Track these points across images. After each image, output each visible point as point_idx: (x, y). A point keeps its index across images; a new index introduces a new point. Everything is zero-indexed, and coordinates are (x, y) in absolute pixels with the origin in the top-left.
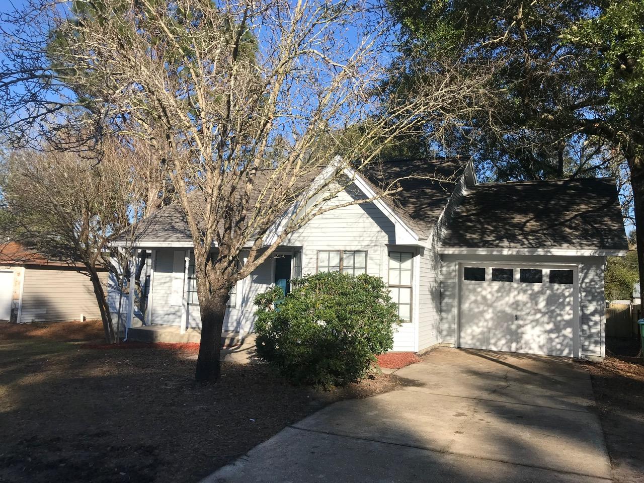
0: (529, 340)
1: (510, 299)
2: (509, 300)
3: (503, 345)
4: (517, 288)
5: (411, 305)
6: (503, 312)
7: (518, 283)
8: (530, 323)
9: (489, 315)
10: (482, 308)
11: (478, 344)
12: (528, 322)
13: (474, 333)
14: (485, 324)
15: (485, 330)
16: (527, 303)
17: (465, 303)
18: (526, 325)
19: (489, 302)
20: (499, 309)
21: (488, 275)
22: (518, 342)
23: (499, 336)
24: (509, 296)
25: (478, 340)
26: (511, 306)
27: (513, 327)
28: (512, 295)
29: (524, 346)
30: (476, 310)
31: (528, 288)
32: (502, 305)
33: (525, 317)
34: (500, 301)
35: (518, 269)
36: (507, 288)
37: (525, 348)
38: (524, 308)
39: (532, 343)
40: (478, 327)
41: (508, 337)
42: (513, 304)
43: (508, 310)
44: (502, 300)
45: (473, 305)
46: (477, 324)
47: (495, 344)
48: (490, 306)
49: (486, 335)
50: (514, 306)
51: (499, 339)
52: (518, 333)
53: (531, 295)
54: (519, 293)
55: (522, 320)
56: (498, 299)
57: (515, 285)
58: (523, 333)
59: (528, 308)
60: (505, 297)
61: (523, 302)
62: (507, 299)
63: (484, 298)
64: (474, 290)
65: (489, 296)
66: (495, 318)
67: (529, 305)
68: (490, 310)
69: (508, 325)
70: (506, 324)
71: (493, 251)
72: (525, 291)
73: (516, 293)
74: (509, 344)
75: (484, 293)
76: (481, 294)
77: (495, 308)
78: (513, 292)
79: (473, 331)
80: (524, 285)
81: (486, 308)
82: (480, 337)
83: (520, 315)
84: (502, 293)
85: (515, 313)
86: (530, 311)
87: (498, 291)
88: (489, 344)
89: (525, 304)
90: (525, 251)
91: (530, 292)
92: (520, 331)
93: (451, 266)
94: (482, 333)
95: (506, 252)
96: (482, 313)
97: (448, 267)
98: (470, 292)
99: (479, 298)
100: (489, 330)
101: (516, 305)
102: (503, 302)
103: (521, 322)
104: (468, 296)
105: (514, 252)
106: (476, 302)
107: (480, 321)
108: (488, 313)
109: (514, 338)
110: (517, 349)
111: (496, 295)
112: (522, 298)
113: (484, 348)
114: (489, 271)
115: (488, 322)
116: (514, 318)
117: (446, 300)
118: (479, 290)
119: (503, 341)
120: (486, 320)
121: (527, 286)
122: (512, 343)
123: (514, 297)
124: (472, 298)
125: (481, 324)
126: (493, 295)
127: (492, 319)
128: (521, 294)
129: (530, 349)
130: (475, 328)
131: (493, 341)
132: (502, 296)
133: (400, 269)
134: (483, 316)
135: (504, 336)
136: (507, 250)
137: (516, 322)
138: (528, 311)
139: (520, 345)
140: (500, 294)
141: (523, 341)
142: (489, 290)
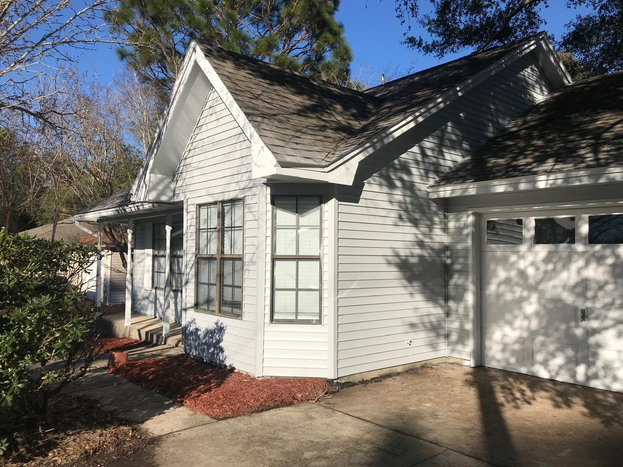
0: (612, 362)
1: (570, 275)
2: (569, 278)
3: (561, 367)
4: (584, 253)
5: (320, 290)
6: (557, 300)
7: (585, 244)
8: (614, 326)
9: (531, 307)
10: (518, 292)
11: (513, 360)
12: (609, 322)
13: (508, 340)
14: (525, 323)
15: (525, 334)
16: (606, 283)
17: (489, 284)
18: (606, 328)
19: (531, 281)
20: (550, 294)
21: (529, 230)
22: (590, 365)
23: (552, 348)
24: (568, 270)
25: (513, 353)
26: (572, 289)
27: (579, 332)
28: (575, 266)
29: (601, 373)
30: (509, 297)
31: (608, 252)
32: (554, 287)
33: (603, 312)
34: (550, 280)
35: (586, 216)
36: (564, 254)
37: (605, 377)
38: (600, 294)
39: (618, 369)
40: (514, 329)
41: (570, 352)
42: (575, 286)
43: (568, 298)
44: (555, 278)
45: (503, 288)
46: (510, 323)
47: (545, 363)
48: (533, 288)
49: (528, 344)
50: (579, 290)
51: (553, 355)
52: (588, 347)
53: (613, 266)
54: (587, 263)
55: (596, 318)
56: (548, 276)
57: (579, 247)
58: (599, 346)
59: (607, 294)
60: (559, 272)
61: (597, 282)
62: (564, 275)
63: (522, 274)
64: (504, 260)
65: (531, 271)
66: (543, 312)
67: (610, 287)
68: (534, 298)
69: (568, 328)
70: (563, 327)
71: (518, 184)
72: (600, 259)
73: (581, 263)
74: (571, 366)
75: (522, 265)
76: (517, 266)
77: (542, 293)
78: (575, 261)
79: (504, 335)
80: (598, 247)
81: (525, 293)
82: (517, 347)
83: (592, 310)
84: (555, 263)
85: (581, 304)
86: (614, 300)
87: (547, 260)
88: (533, 362)
89: (601, 287)
90: (583, 178)
91: (610, 261)
92: (592, 340)
93: (461, 218)
94: (521, 341)
95: (542, 182)
96: (519, 302)
97: (458, 220)
98: (497, 264)
99: (513, 274)
100: (533, 334)
101: (583, 287)
102: (556, 282)
103: (595, 324)
104: (495, 270)
105: (558, 179)
106: (507, 281)
107: (515, 317)
108: (531, 304)
109: (580, 355)
110: (588, 378)
111: (543, 267)
112: (596, 273)
113: (523, 370)
114: (530, 222)
115: (530, 322)
116: (580, 315)
117: (456, 280)
118: (513, 258)
119: (559, 360)
120: (526, 317)
121: (604, 248)
122: (577, 364)
123: (579, 271)
124: (502, 274)
125: (518, 323)
126: (537, 269)
127: (537, 314)
128: (593, 266)
129: (615, 379)
130: (507, 330)
131: (540, 357)
132: (554, 270)
133: (298, 227)
134: (520, 308)
135: (561, 349)
136: (543, 177)
137: (584, 323)
138: (608, 300)
139: (593, 370)
140: (550, 267)
141: (599, 364)
142: (530, 258)
